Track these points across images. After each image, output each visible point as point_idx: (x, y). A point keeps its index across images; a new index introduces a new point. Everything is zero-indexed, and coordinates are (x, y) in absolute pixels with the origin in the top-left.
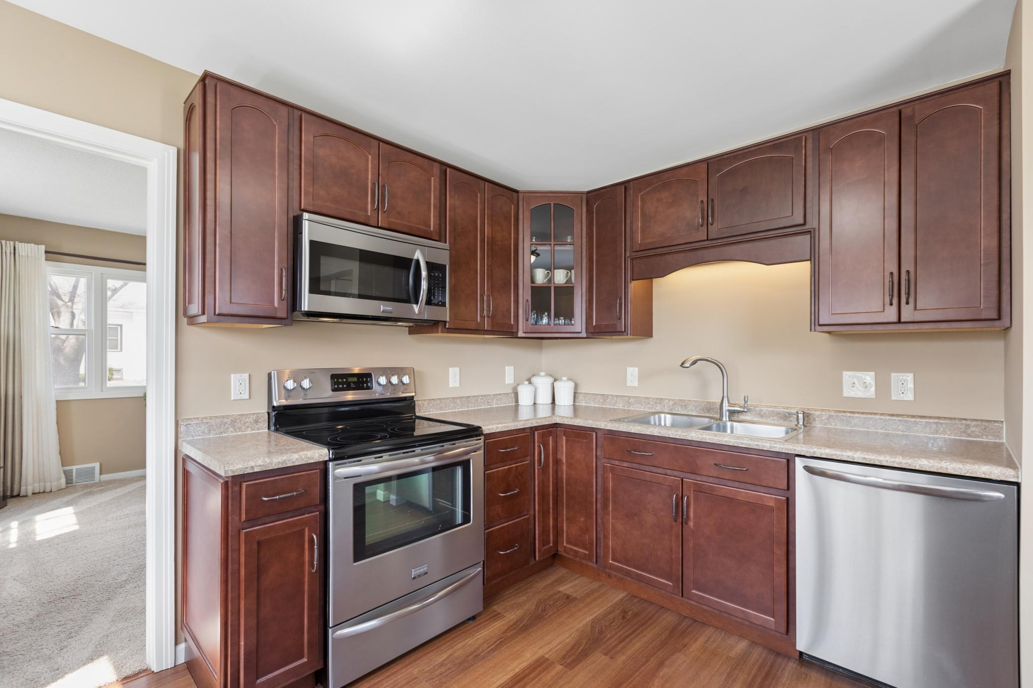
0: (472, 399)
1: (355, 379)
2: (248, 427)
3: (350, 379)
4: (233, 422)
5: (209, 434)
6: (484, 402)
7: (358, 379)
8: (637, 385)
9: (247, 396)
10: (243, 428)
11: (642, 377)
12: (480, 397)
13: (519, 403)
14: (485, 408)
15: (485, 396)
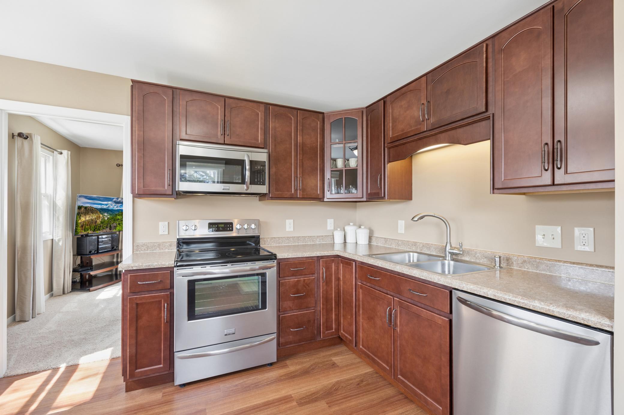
0: (301, 238)
1: (223, 226)
2: (166, 248)
3: (220, 226)
4: (159, 245)
5: (147, 250)
6: (310, 240)
7: (225, 225)
8: (404, 233)
9: (167, 233)
10: (164, 248)
11: (407, 227)
12: (307, 237)
13: (335, 242)
14: (311, 244)
15: (310, 237)
